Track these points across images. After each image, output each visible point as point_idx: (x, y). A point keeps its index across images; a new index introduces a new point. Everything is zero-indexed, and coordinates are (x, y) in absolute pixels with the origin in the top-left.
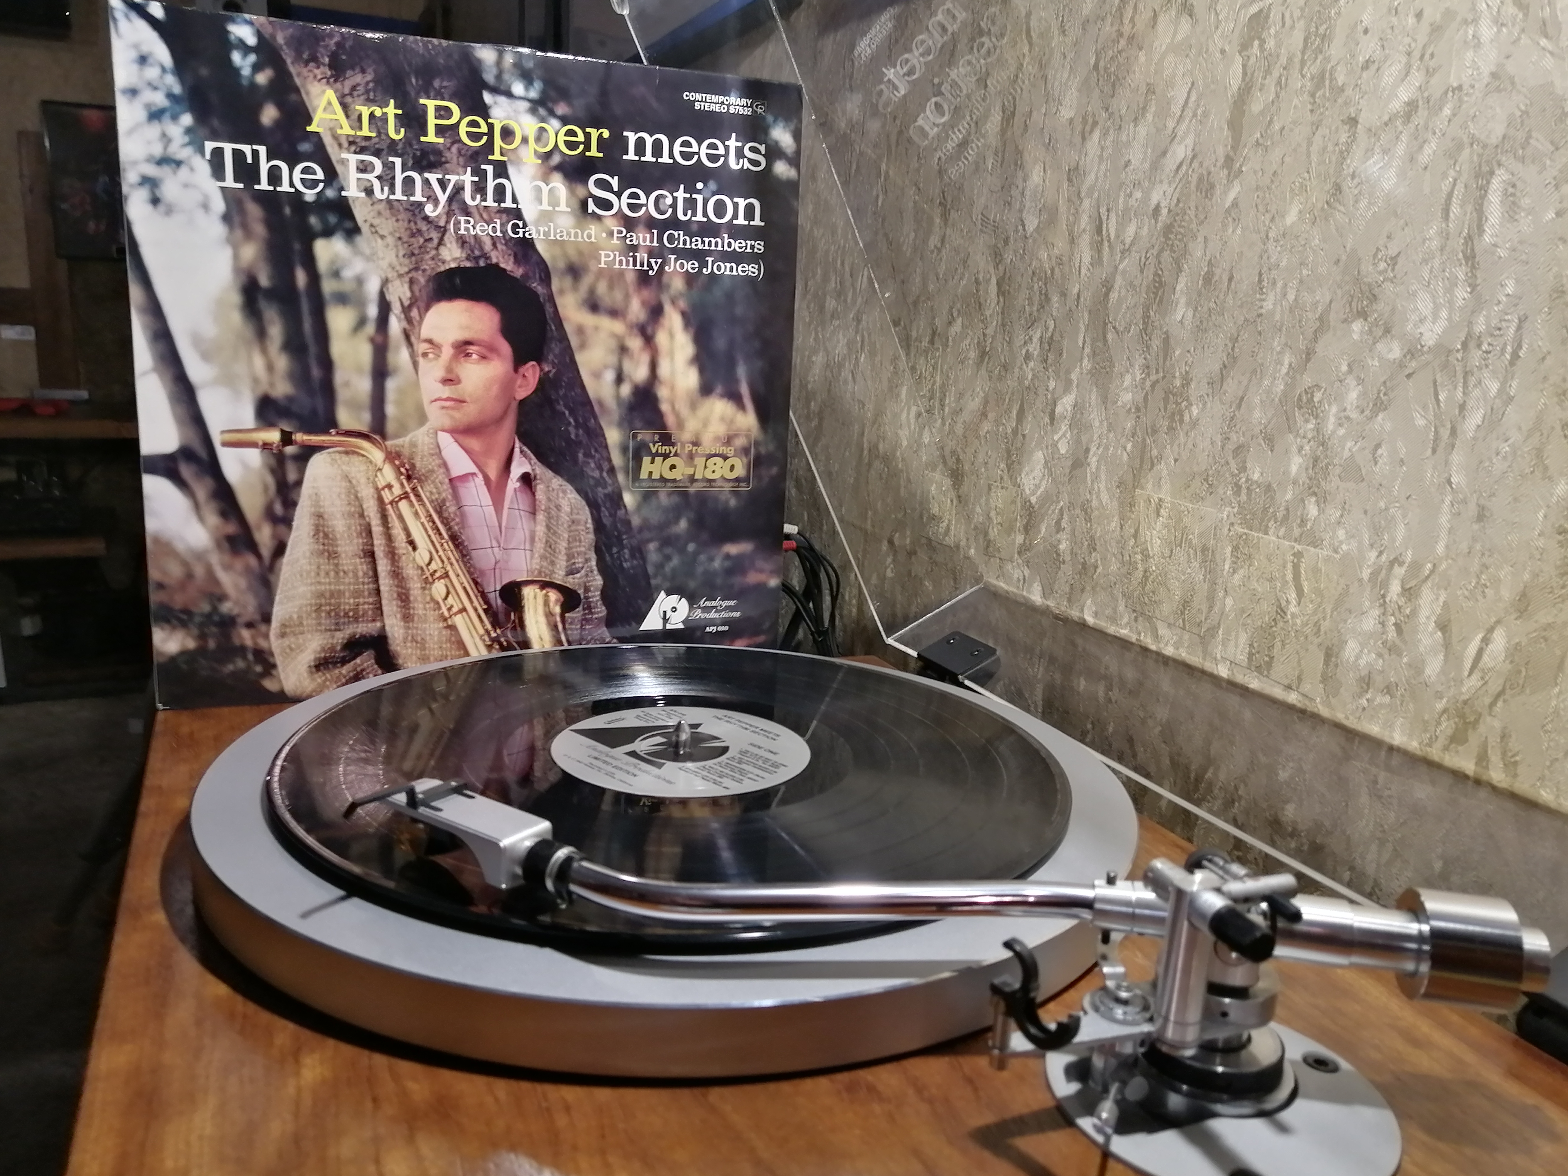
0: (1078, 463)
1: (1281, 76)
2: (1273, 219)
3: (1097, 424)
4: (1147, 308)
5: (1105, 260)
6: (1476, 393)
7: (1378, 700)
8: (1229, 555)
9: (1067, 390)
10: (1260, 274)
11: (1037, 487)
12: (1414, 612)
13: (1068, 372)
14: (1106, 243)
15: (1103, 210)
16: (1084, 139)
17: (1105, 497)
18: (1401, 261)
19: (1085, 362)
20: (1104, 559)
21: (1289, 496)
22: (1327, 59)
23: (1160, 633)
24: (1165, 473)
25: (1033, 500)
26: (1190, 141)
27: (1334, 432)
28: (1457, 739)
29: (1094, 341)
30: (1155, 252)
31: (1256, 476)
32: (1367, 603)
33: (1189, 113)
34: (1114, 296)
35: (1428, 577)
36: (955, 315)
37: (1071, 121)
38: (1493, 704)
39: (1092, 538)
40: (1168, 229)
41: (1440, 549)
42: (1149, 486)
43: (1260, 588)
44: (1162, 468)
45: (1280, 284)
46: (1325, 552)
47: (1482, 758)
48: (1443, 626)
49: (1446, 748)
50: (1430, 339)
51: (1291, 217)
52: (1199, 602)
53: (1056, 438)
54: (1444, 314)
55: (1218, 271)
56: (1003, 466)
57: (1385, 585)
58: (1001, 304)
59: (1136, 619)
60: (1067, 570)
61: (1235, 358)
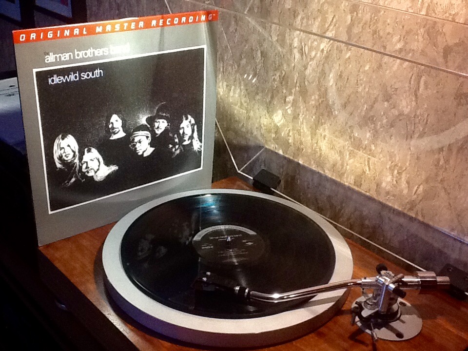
0: (295, 117)
1: (363, 26)
2: (361, 66)
3: (302, 107)
4: (319, 78)
5: (304, 59)
6: (417, 129)
7: (391, 198)
8: (348, 154)
9: (291, 94)
10: (357, 81)
11: (280, 121)
12: (401, 178)
13: (291, 89)
14: (304, 55)
15: (303, 44)
16: (294, 16)
17: (305, 130)
18: (398, 90)
19: (297, 88)
20: (306, 147)
21: (366, 143)
22: (377, 27)
23: (326, 172)
24: (326, 127)
25: (278, 125)
26: (334, 32)
27: (379, 129)
28: (411, 209)
29: (300, 83)
30: (322, 63)
31: (356, 135)
32: (388, 174)
33: (333, 24)
34: (308, 72)
35: (404, 171)
36: (243, 57)
37: (289, 9)
38: (420, 202)
39: (301, 141)
40: (327, 57)
41: (408, 164)
42: (321, 130)
43: (358, 165)
44: (326, 126)
45: (363, 86)
46: (376, 159)
47: (417, 214)
48: (408, 183)
49: (408, 211)
50: (406, 113)
51: (367, 68)
52: (339, 165)
53: (287, 108)
54: (409, 107)
55: (343, 75)
56: (266, 111)
57: (393, 171)
58: (263, 59)
59: (317, 167)
60: (292, 148)
61: (349, 102)
